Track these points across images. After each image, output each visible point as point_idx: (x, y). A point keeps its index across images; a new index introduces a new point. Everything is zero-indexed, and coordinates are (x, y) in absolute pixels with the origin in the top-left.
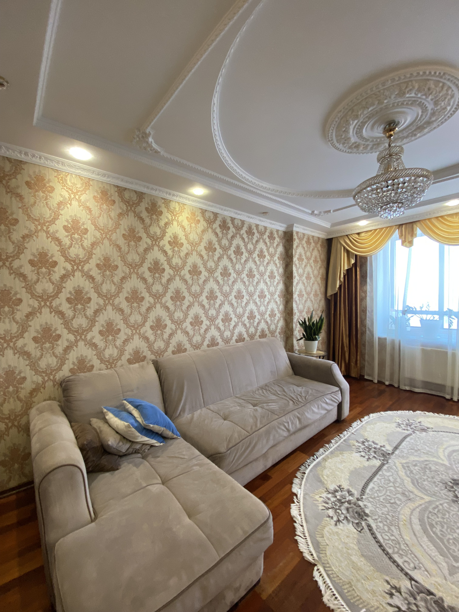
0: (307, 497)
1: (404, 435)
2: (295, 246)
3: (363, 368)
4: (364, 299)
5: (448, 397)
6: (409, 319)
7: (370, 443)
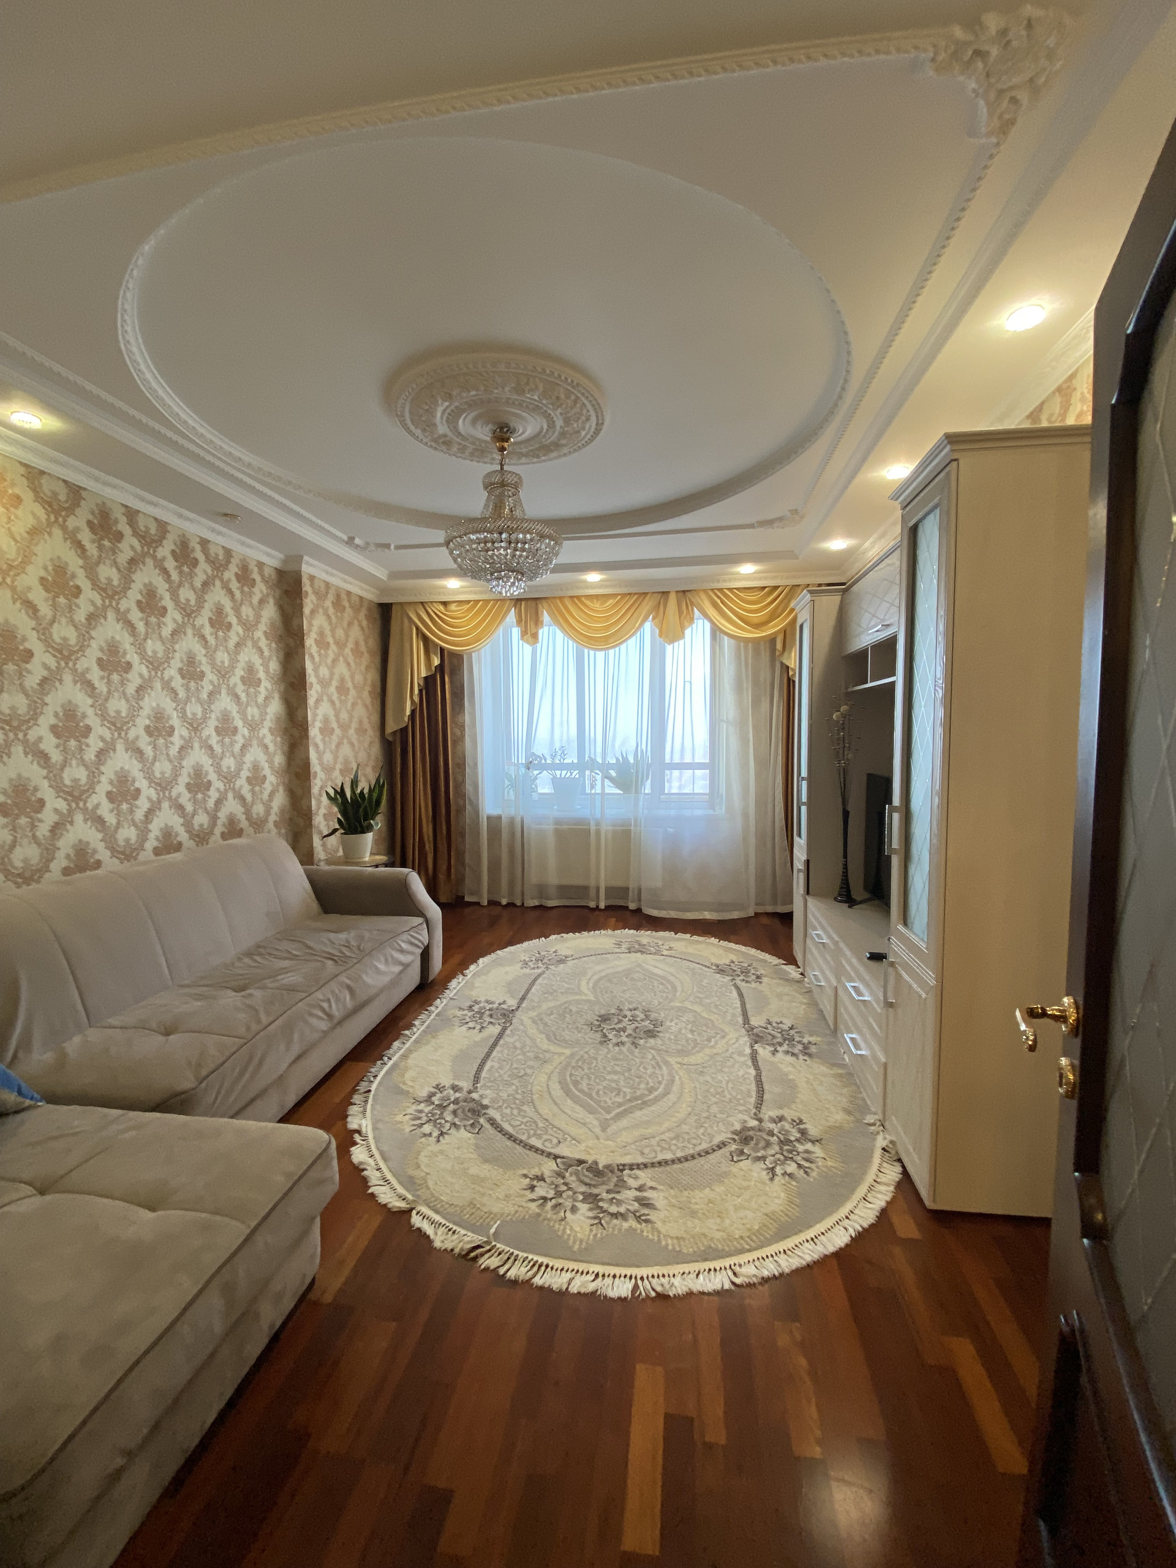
0: (380, 1125)
1: (533, 977)
2: (307, 610)
3: (461, 880)
4: (459, 740)
5: (592, 905)
6: (536, 778)
7: (481, 1005)
